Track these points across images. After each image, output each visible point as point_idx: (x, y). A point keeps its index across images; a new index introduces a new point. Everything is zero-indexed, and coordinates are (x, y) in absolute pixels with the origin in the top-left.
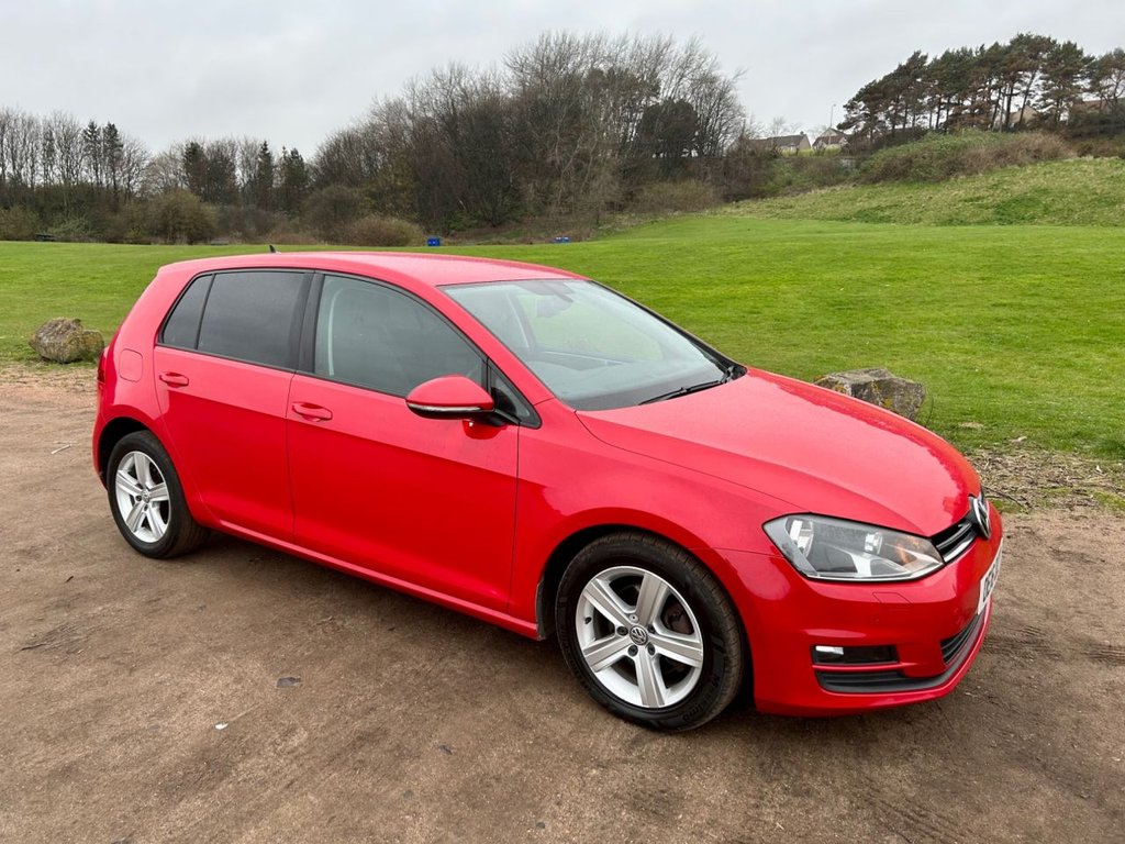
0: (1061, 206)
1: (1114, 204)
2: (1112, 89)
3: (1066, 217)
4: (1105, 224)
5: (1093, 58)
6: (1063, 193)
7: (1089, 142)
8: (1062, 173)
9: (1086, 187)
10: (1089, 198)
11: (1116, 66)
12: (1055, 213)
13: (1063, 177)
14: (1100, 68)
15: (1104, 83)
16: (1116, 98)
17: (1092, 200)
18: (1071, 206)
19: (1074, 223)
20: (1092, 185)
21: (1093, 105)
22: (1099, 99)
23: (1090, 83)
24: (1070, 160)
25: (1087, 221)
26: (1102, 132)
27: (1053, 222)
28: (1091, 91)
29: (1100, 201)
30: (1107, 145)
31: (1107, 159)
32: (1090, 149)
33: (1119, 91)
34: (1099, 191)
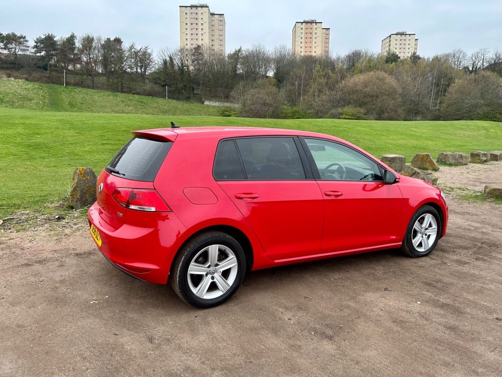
0: (8, 99)
1: (31, 100)
2: (13, 50)
3: (12, 104)
4: (31, 108)
5: (2, 34)
6: (8, 94)
7: (8, 72)
8: (3, 85)
9: (16, 92)
10: (20, 97)
11: (14, 40)
12: (7, 102)
13: (4, 86)
14: (6, 39)
15: (10, 46)
16: (16, 54)
17: (21, 98)
18: (13, 100)
19: (17, 107)
20: (19, 91)
21: (7, 56)
22: (9, 53)
23: (4, 45)
24: (4, 79)
25: (22, 107)
26: (13, 68)
27: (7, 107)
28: (5, 49)
29: (24, 98)
30: (16, 74)
31: (20, 80)
32: (10, 75)
33: (17, 50)
34: (22, 94)
